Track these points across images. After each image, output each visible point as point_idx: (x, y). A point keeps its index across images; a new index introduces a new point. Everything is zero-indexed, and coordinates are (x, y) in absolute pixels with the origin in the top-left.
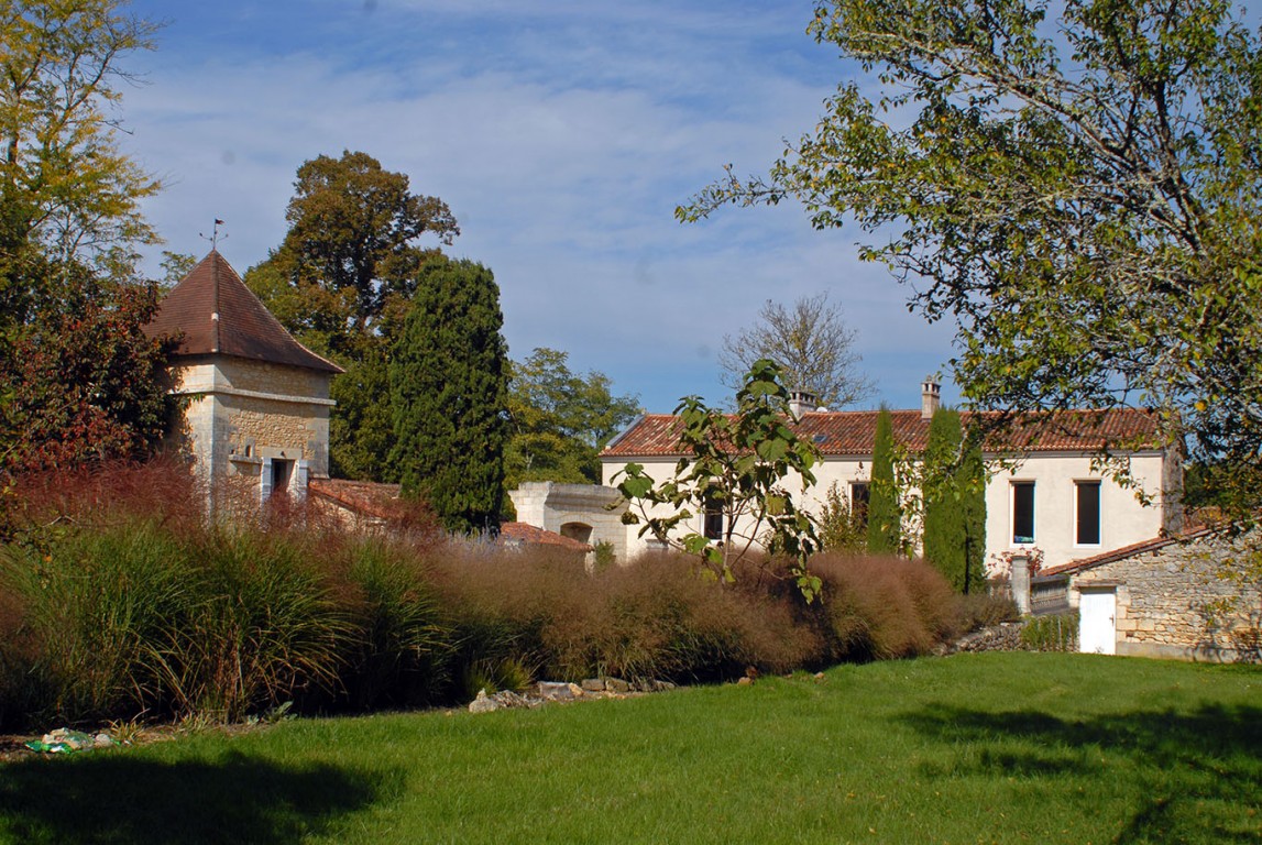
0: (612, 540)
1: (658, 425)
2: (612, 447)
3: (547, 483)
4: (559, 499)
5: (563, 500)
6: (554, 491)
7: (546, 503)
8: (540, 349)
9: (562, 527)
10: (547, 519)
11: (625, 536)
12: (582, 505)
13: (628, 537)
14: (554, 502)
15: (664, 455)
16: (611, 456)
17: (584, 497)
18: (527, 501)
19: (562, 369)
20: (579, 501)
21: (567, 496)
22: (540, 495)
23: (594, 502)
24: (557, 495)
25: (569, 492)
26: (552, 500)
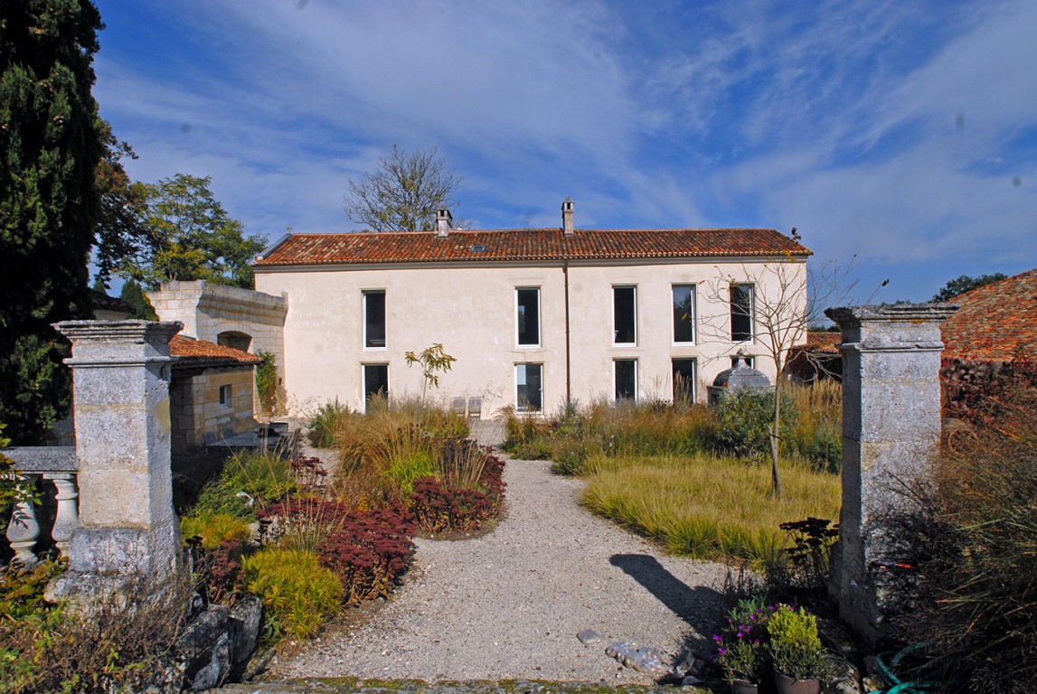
0: (273, 350)
1: (307, 241)
2: (265, 258)
3: (199, 282)
4: (214, 303)
5: (219, 305)
6: (209, 293)
7: (199, 307)
8: (181, 176)
9: (219, 336)
10: (199, 327)
11: (283, 346)
12: (241, 312)
13: (285, 347)
14: (207, 306)
15: (323, 263)
16: (266, 265)
17: (243, 303)
18: (173, 304)
19: (205, 193)
20: (237, 307)
21: (224, 300)
22: (191, 296)
23: (252, 309)
24: (212, 298)
25: (226, 295)
26: (207, 303)
